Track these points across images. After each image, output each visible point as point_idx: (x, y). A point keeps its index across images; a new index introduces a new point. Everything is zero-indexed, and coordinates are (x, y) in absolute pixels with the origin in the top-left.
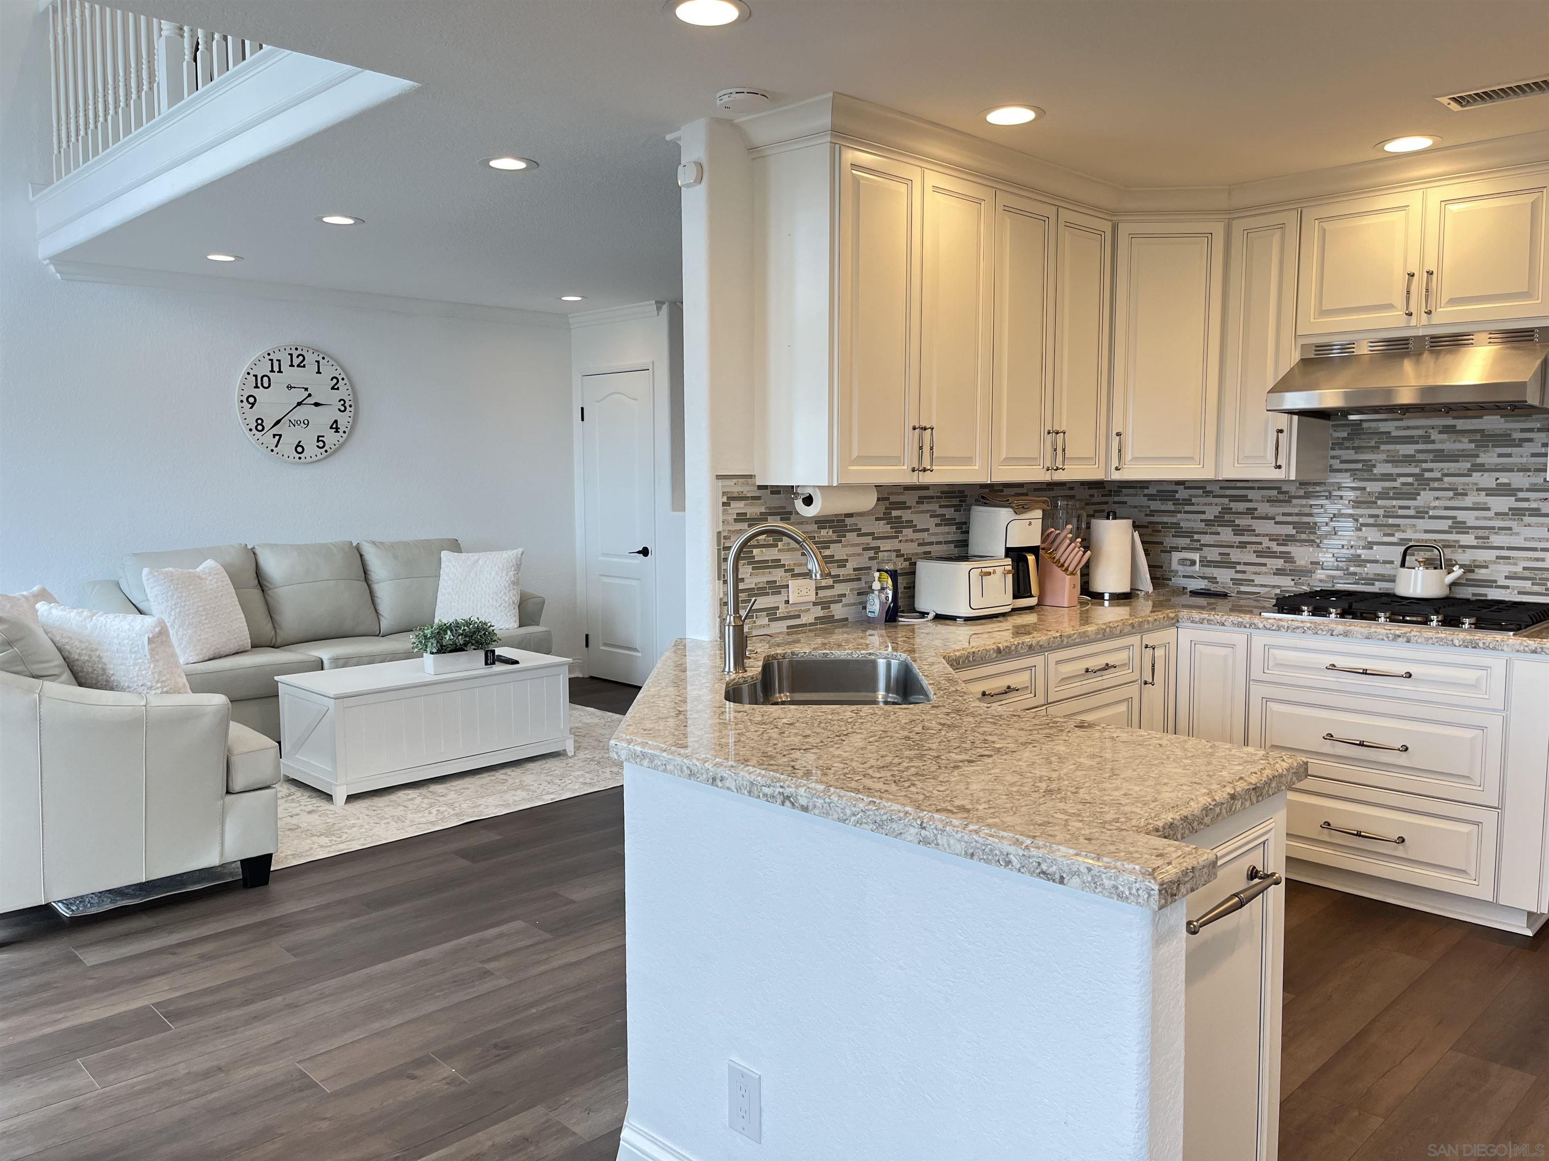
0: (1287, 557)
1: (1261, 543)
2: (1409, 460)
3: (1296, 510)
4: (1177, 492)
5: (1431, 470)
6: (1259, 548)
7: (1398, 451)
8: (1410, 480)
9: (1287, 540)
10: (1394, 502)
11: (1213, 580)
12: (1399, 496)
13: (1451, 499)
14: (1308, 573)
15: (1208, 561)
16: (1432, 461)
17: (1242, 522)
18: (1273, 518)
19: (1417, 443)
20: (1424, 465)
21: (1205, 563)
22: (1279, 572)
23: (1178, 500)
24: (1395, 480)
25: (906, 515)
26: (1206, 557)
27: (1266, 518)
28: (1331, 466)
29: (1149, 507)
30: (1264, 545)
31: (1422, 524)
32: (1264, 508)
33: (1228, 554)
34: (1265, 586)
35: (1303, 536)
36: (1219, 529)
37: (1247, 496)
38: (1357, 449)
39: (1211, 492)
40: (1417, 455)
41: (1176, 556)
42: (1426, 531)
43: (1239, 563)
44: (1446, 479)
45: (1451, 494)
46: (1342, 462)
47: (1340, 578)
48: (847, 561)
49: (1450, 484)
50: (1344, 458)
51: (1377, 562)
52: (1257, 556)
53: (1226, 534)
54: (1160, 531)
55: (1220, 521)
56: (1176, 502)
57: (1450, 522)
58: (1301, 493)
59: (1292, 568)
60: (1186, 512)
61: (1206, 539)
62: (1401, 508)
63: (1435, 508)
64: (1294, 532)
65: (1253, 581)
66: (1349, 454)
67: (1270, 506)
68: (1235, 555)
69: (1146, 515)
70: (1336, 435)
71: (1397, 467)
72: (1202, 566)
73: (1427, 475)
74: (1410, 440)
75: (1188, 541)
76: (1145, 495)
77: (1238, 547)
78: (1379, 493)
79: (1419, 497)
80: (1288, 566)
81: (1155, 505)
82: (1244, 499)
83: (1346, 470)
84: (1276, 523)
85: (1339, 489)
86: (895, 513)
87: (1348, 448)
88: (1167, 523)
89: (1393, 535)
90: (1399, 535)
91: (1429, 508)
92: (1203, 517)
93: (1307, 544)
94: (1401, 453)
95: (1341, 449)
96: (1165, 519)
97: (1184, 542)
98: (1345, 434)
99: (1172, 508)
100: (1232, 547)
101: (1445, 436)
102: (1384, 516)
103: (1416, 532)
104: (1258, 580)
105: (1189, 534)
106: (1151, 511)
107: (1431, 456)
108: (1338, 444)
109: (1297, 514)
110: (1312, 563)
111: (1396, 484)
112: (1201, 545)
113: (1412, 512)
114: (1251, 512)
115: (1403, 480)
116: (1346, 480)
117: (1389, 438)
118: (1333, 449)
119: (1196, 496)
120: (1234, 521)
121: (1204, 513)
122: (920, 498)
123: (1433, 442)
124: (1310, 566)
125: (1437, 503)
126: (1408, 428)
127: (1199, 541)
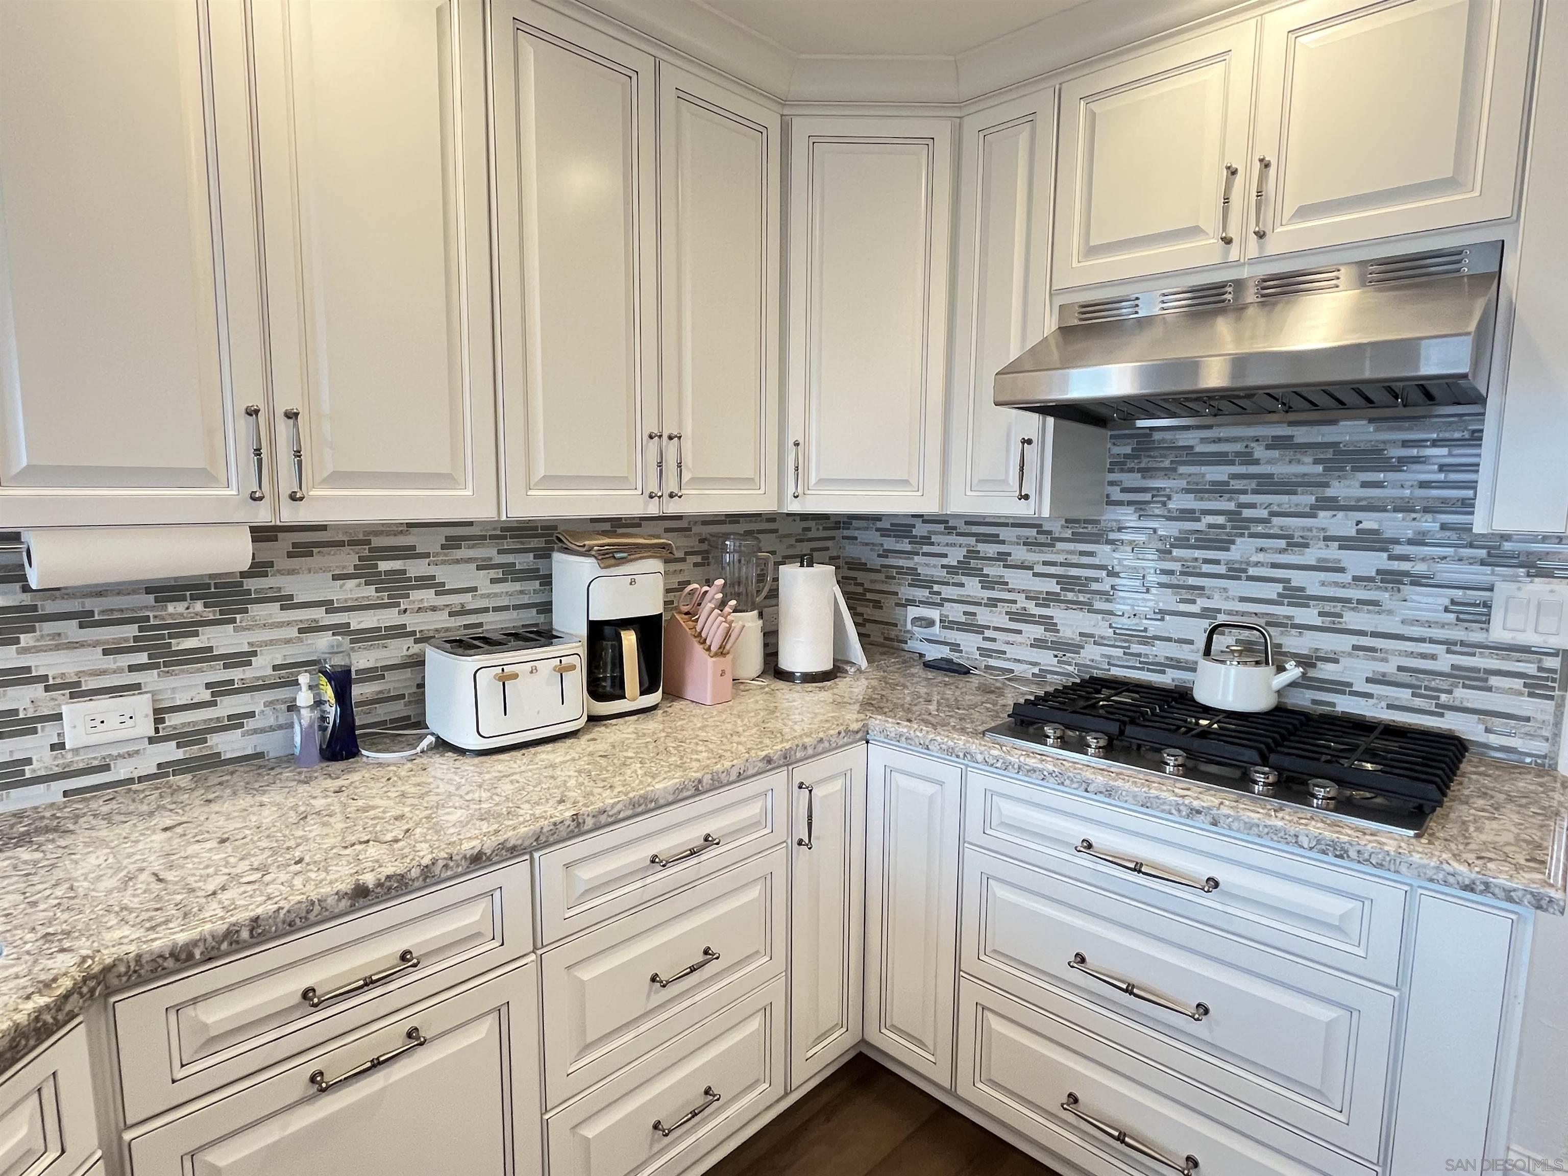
0: (1049, 624)
1: (1015, 602)
2: (1219, 489)
3: (1060, 558)
4: (914, 526)
5: (1252, 506)
6: (1014, 608)
7: (1204, 475)
8: (1221, 520)
9: (1049, 599)
10: (1197, 553)
11: (955, 647)
12: (1204, 543)
13: (1282, 551)
14: (1076, 648)
15: (950, 622)
16: (1255, 492)
17: (993, 571)
18: (1030, 568)
19: (1232, 463)
20: (1243, 499)
21: (947, 624)
22: (1038, 644)
23: (916, 537)
24: (1199, 520)
25: (416, 568)
26: (947, 616)
27: (1023, 566)
28: (1108, 496)
29: (882, 545)
30: (1019, 605)
31: (1239, 588)
32: (1020, 554)
33: (974, 614)
34: (1019, 661)
35: (1070, 596)
36: (964, 579)
37: (998, 536)
38: (1146, 472)
39: (955, 528)
40: (1232, 482)
41: (913, 612)
42: (1243, 599)
43: (988, 627)
44: (1276, 520)
45: (1282, 543)
46: (1123, 490)
47: (1119, 658)
48: (254, 654)
49: (1281, 528)
50: (1127, 484)
51: (1169, 639)
52: (1010, 619)
53: (973, 587)
54: (894, 578)
55: (964, 568)
56: (914, 540)
57: (1279, 587)
58: (1068, 534)
59: (1055, 639)
60: (924, 554)
61: (949, 592)
62: (1206, 561)
63: (1257, 564)
64: (1057, 589)
65: (1004, 653)
66: (1132, 479)
67: (1028, 551)
68: (984, 616)
69: (879, 556)
70: (1116, 450)
71: (1202, 499)
72: (944, 627)
73: (1247, 513)
74: (1220, 459)
75: (926, 592)
76: (878, 530)
77: (986, 605)
78: (1176, 539)
79: (1233, 547)
80: (1050, 636)
81: (890, 543)
82: (994, 539)
83: (1130, 503)
84: (1035, 575)
85: (1120, 529)
86: (384, 566)
87: (1131, 470)
88: (902, 568)
89: (1193, 602)
90: (1202, 603)
91: (1248, 564)
92: (945, 561)
93: (1075, 607)
94: (1209, 477)
95: (1122, 471)
96: (901, 563)
97: (921, 594)
98: (1128, 450)
99: (908, 548)
100: (979, 604)
101: (1276, 453)
102: (1183, 573)
103: (1227, 598)
104: (1011, 652)
105: (927, 584)
106: (885, 550)
107: (1253, 484)
108: (1118, 465)
109: (1062, 564)
110: (1081, 634)
111: (1200, 526)
112: (942, 599)
113: (1221, 569)
114: (1002, 557)
115: (1210, 519)
116: (1128, 516)
117: (1190, 456)
118: (1111, 471)
119: (935, 533)
120: (982, 569)
121: (945, 556)
122: (447, 538)
123: (1257, 462)
124: (1079, 638)
125: (1261, 557)
126: (1219, 440)
127: (939, 593)
